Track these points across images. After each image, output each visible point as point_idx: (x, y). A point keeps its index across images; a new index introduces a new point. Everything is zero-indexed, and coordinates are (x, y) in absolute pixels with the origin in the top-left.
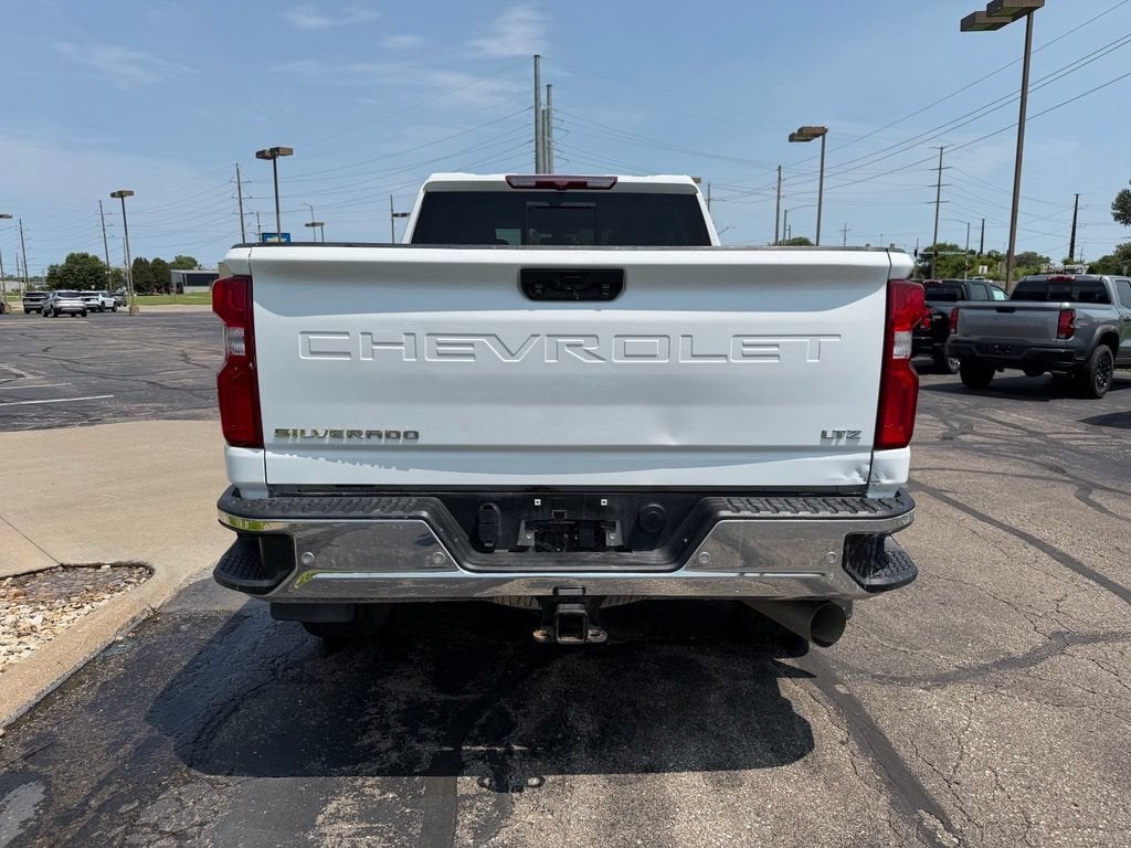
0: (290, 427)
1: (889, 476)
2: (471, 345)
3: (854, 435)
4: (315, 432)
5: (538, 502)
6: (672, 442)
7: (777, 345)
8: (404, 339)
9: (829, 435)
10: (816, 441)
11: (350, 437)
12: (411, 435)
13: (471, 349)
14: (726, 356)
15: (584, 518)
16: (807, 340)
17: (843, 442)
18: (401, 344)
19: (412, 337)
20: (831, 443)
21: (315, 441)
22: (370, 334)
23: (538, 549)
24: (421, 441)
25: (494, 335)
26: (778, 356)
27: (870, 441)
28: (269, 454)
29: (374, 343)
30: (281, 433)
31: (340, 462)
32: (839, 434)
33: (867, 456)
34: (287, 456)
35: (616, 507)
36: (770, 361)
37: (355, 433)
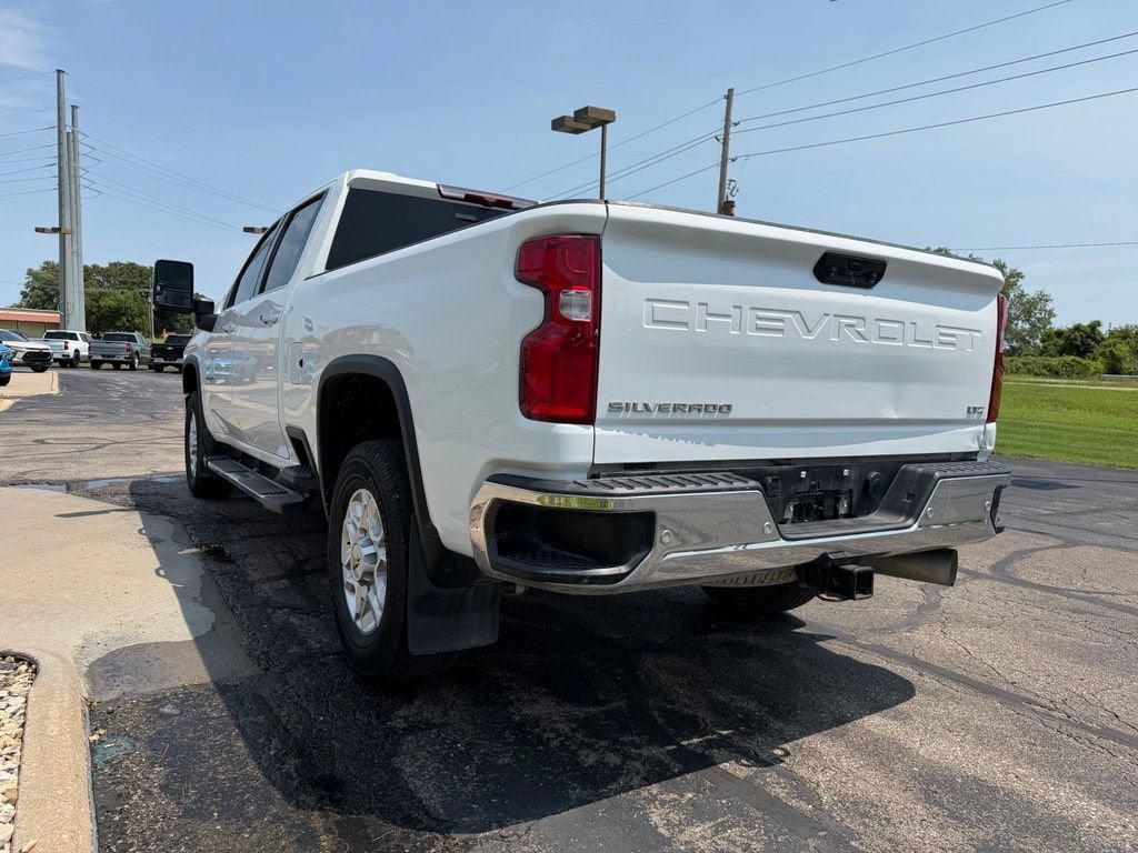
0: (623, 400)
1: (987, 444)
2: (781, 320)
3: (981, 410)
4: (646, 406)
5: (804, 474)
6: (895, 416)
7: (954, 336)
8: (732, 311)
9: (971, 410)
10: (963, 415)
11: (674, 410)
12: (725, 409)
13: (781, 324)
14: (931, 342)
15: (831, 488)
16: (966, 333)
17: (976, 416)
18: (729, 316)
19: (738, 310)
20: (971, 417)
21: (645, 416)
22: (706, 305)
23: (794, 520)
24: (733, 415)
25: (799, 313)
27: (985, 416)
28: (599, 430)
29: (709, 315)
30: (615, 407)
31: (660, 438)
32: (975, 410)
33: (984, 428)
34: (615, 432)
35: (852, 478)
36: (951, 348)
37: (676, 408)
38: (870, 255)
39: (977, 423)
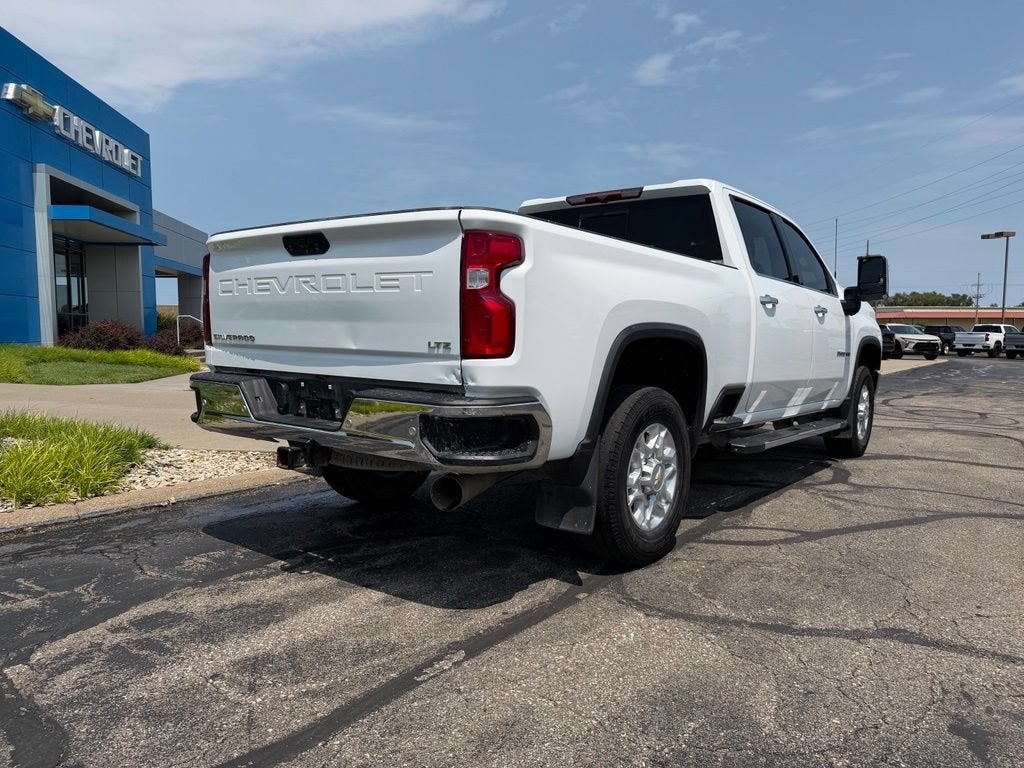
1: (473, 380)
2: (267, 284)
3: (447, 346)
5: (302, 384)
6: (354, 347)
7: (398, 280)
8: (247, 282)
9: (432, 345)
10: (425, 350)
11: (234, 339)
12: (252, 339)
13: (269, 286)
14: (373, 287)
15: (323, 397)
16: (414, 276)
17: (441, 351)
18: (247, 285)
19: (250, 280)
20: (436, 352)
21: (225, 341)
23: (308, 416)
24: (256, 342)
25: (276, 278)
26: (398, 287)
27: (458, 352)
29: (239, 285)
30: (216, 337)
32: (438, 344)
33: (457, 363)
35: (336, 391)
36: (397, 291)
37: (235, 337)
38: (312, 231)
39: (452, 358)
